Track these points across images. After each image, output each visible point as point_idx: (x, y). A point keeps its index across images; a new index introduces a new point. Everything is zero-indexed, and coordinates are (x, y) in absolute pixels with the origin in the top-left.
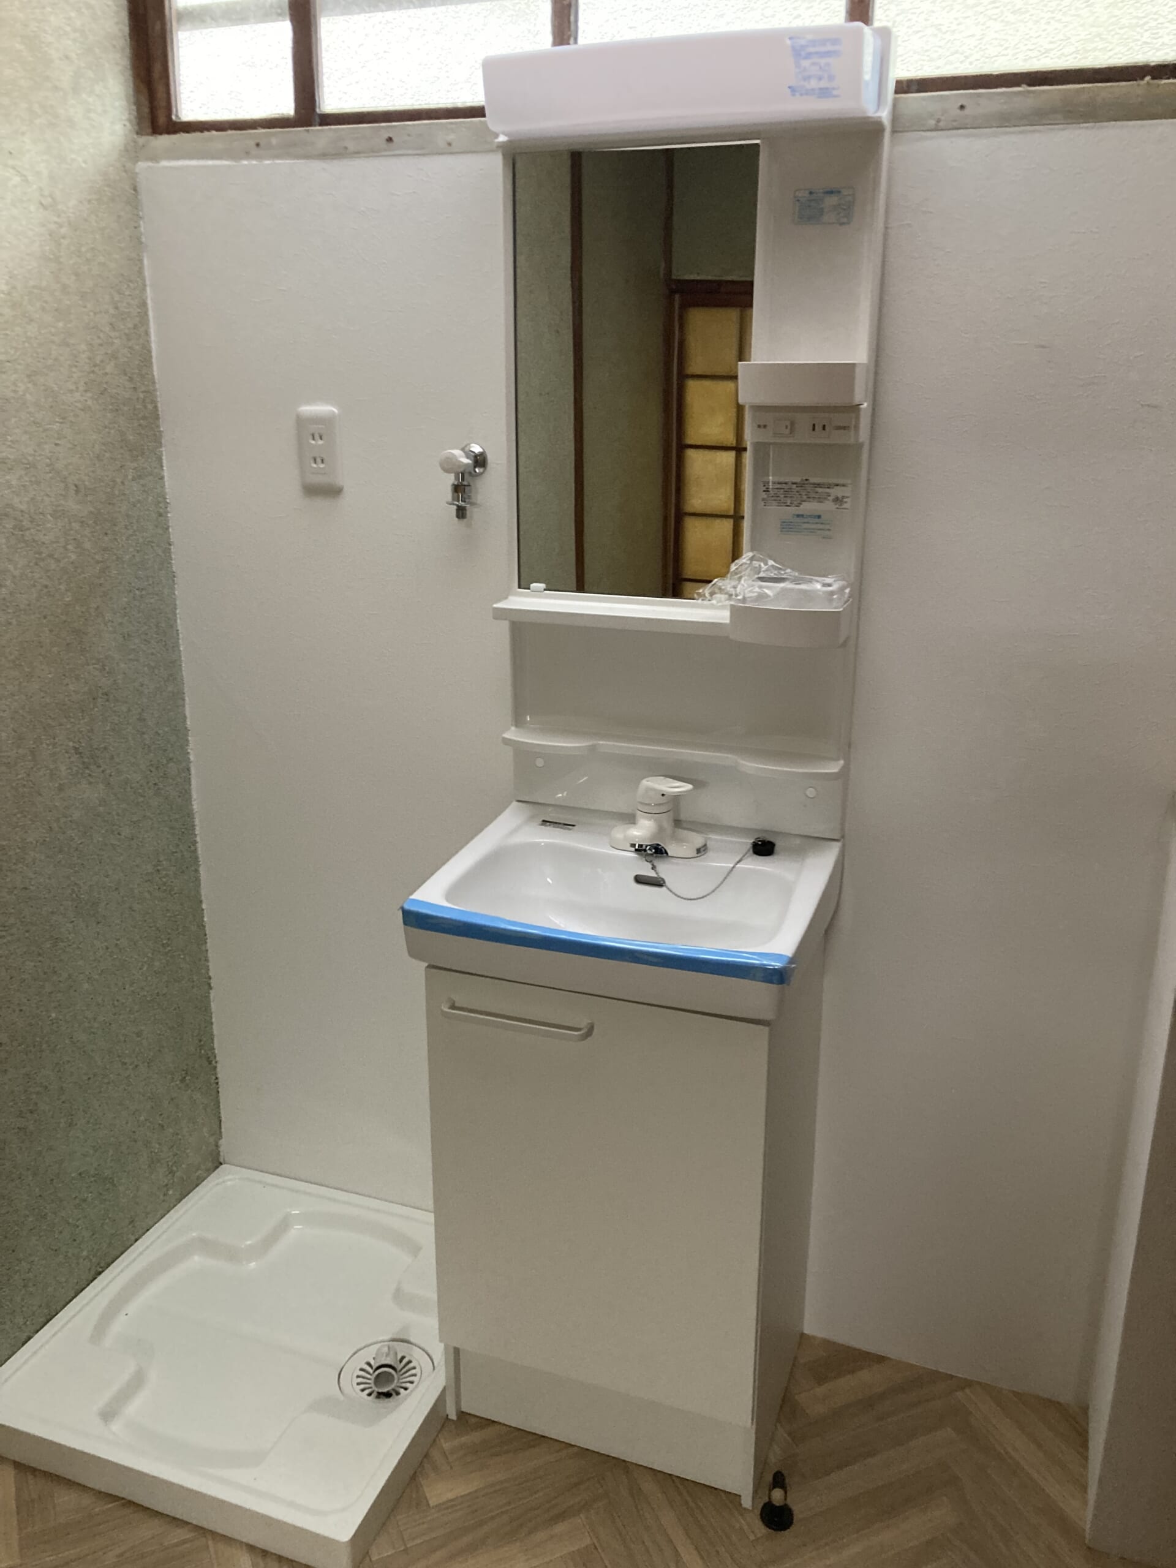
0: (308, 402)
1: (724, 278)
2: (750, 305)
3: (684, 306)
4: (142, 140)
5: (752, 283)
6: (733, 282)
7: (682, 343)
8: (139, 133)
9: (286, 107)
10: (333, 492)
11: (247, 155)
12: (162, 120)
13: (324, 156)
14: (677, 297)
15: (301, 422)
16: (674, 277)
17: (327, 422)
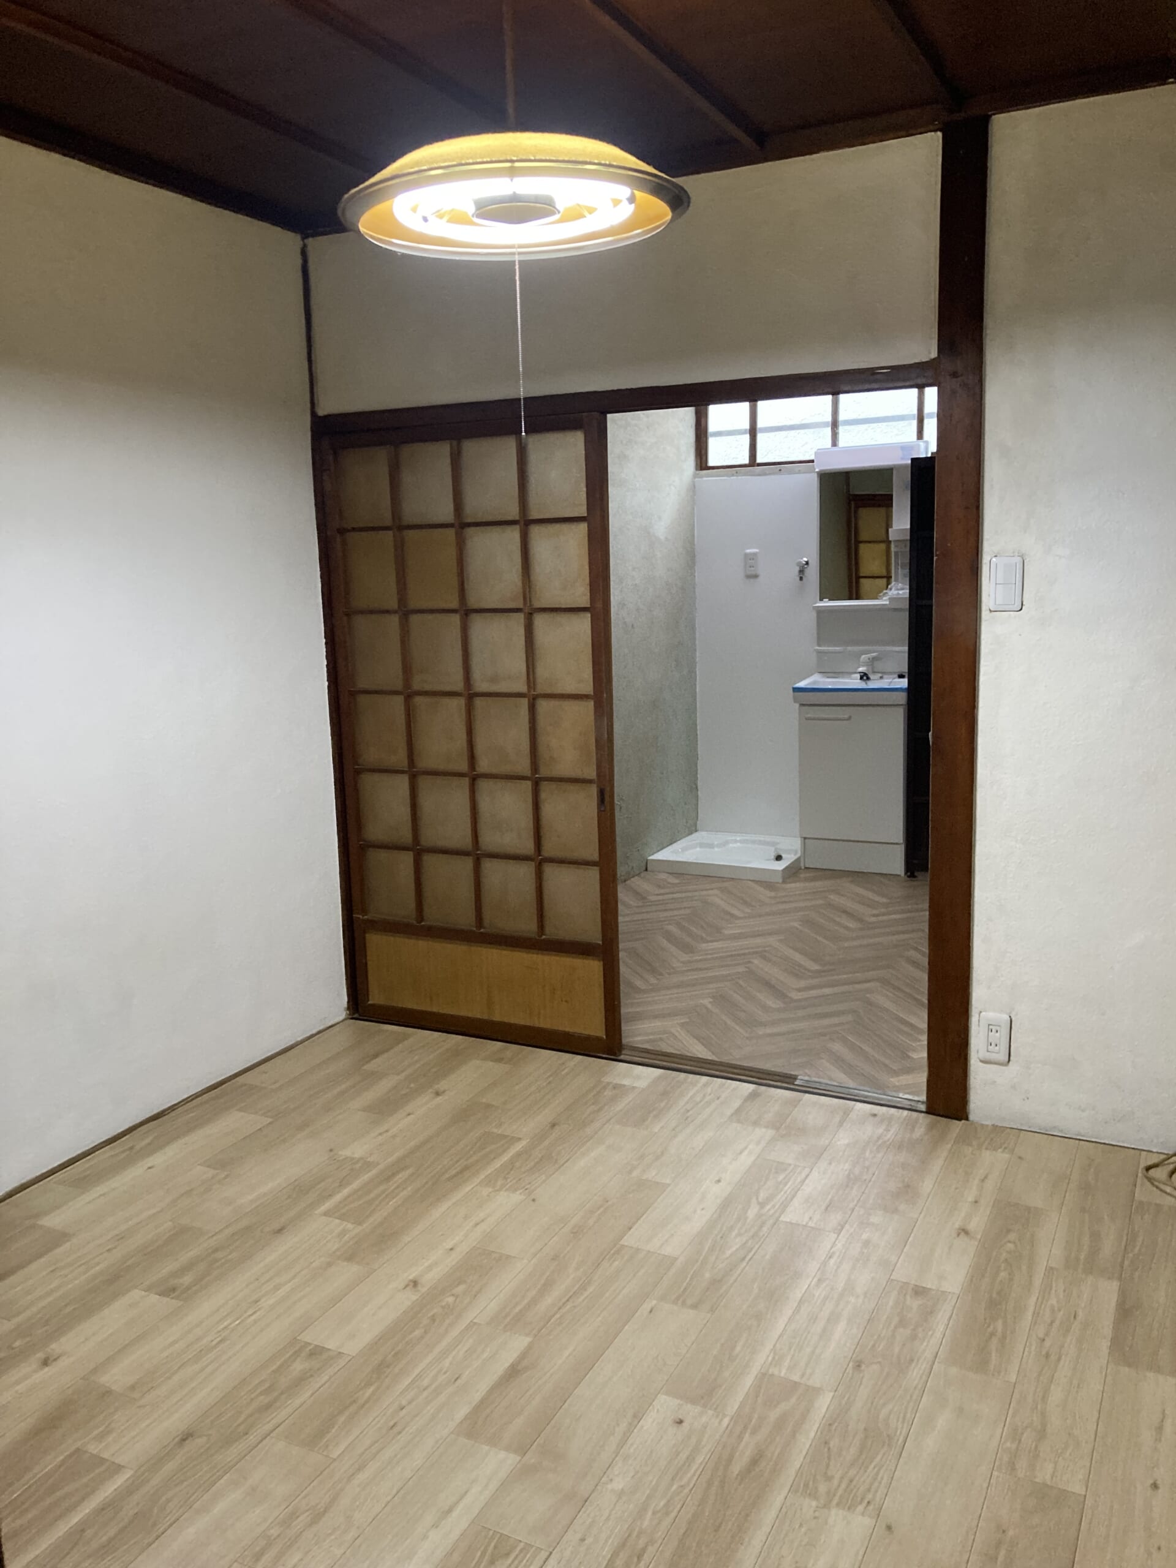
0: (748, 549)
1: (877, 493)
2: (891, 506)
3: (857, 507)
4: (698, 472)
5: (891, 496)
6: (881, 495)
7: (856, 524)
8: (697, 469)
9: (747, 461)
10: (756, 576)
11: (733, 475)
12: (704, 465)
13: (759, 475)
14: (853, 503)
15: (746, 555)
16: (851, 493)
17: (755, 554)
